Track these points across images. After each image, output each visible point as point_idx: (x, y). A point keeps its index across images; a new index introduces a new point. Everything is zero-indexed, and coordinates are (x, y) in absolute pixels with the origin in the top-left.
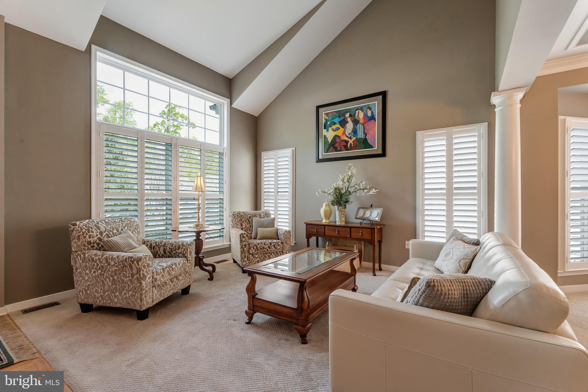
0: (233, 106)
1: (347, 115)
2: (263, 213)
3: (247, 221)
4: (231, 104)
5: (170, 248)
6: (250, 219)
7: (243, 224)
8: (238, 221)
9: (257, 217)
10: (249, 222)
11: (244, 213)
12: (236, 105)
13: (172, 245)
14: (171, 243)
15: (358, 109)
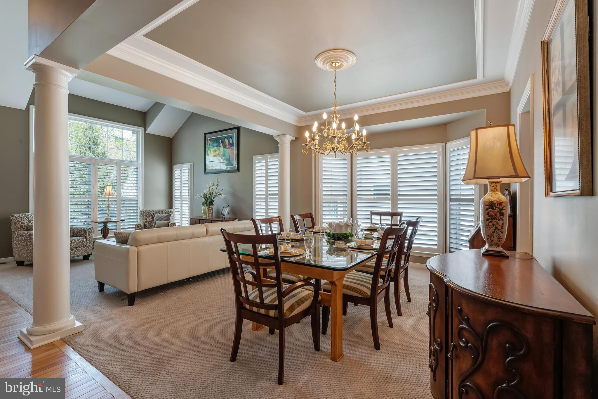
0: (147, 132)
1: (220, 141)
2: (166, 211)
3: (151, 216)
4: (145, 130)
5: (76, 231)
6: (153, 215)
7: (147, 218)
8: (144, 216)
9: (159, 213)
10: (152, 218)
11: (149, 211)
12: (149, 131)
13: (78, 229)
14: (77, 229)
15: (225, 138)
